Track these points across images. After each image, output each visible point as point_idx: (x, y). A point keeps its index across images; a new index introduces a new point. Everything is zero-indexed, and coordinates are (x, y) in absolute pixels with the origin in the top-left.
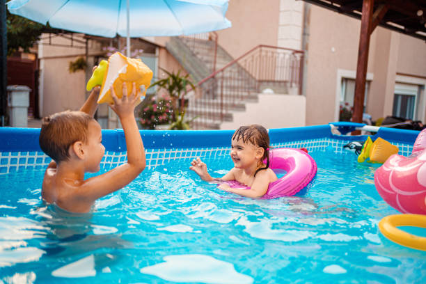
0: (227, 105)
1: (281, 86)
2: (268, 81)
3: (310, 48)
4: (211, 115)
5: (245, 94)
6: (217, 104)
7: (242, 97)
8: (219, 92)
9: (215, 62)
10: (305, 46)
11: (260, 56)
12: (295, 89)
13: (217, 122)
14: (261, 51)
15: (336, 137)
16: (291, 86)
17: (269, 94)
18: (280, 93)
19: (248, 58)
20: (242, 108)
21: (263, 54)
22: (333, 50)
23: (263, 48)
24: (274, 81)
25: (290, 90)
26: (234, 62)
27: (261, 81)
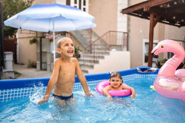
0: (96, 57)
1: (119, 48)
2: (113, 46)
3: (131, 31)
4: (90, 61)
5: (104, 51)
6: (92, 56)
7: (103, 53)
8: (93, 51)
9: (91, 38)
10: (129, 30)
12: (125, 48)
13: (93, 64)
14: (110, 34)
15: (139, 73)
17: (114, 51)
18: (119, 50)
19: (105, 37)
20: (103, 58)
21: (111, 34)
22: (141, 31)
23: (111, 32)
24: (116, 46)
25: (123, 49)
26: (99, 38)
27: (111, 46)
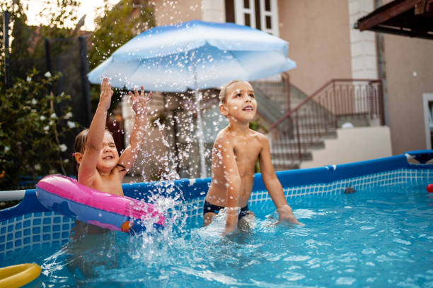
0: (304, 145)
1: (361, 119)
2: (346, 116)
3: (388, 75)
4: (290, 156)
5: (322, 131)
6: (294, 144)
7: (320, 135)
8: (295, 132)
9: (289, 103)
10: (382, 76)
11: (334, 90)
12: (377, 121)
13: (297, 162)
14: (334, 86)
15: (413, 167)
16: (372, 118)
17: (348, 128)
18: (361, 126)
19: (322, 94)
20: (321, 145)
21: (337, 88)
22: (415, 74)
23: (337, 83)
24: (352, 115)
25: (371, 123)
26: (309, 100)
27: (338, 116)
